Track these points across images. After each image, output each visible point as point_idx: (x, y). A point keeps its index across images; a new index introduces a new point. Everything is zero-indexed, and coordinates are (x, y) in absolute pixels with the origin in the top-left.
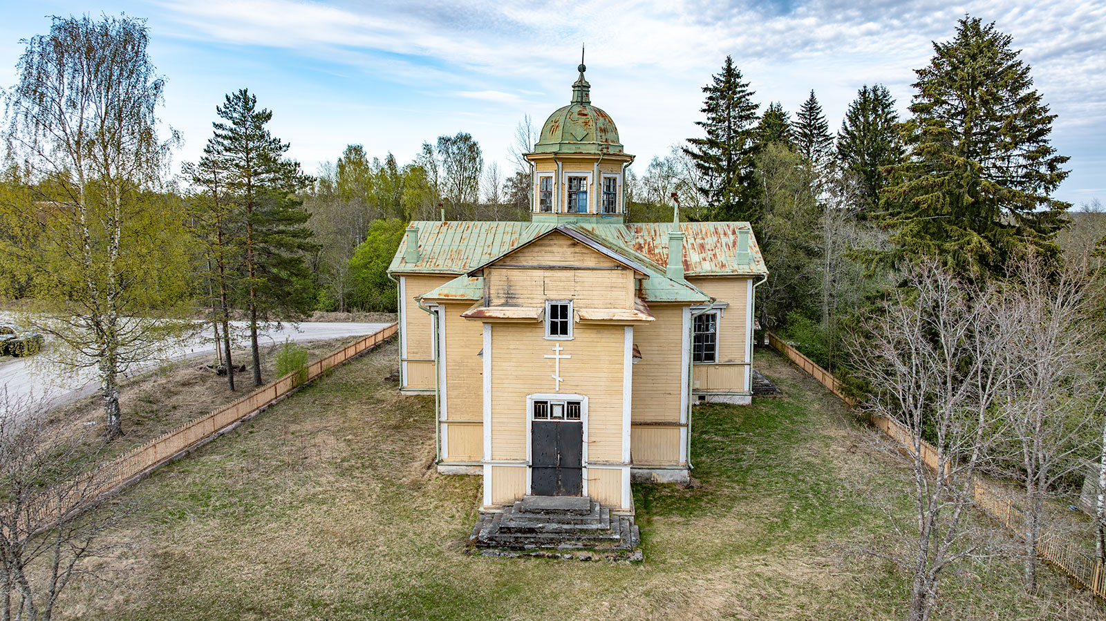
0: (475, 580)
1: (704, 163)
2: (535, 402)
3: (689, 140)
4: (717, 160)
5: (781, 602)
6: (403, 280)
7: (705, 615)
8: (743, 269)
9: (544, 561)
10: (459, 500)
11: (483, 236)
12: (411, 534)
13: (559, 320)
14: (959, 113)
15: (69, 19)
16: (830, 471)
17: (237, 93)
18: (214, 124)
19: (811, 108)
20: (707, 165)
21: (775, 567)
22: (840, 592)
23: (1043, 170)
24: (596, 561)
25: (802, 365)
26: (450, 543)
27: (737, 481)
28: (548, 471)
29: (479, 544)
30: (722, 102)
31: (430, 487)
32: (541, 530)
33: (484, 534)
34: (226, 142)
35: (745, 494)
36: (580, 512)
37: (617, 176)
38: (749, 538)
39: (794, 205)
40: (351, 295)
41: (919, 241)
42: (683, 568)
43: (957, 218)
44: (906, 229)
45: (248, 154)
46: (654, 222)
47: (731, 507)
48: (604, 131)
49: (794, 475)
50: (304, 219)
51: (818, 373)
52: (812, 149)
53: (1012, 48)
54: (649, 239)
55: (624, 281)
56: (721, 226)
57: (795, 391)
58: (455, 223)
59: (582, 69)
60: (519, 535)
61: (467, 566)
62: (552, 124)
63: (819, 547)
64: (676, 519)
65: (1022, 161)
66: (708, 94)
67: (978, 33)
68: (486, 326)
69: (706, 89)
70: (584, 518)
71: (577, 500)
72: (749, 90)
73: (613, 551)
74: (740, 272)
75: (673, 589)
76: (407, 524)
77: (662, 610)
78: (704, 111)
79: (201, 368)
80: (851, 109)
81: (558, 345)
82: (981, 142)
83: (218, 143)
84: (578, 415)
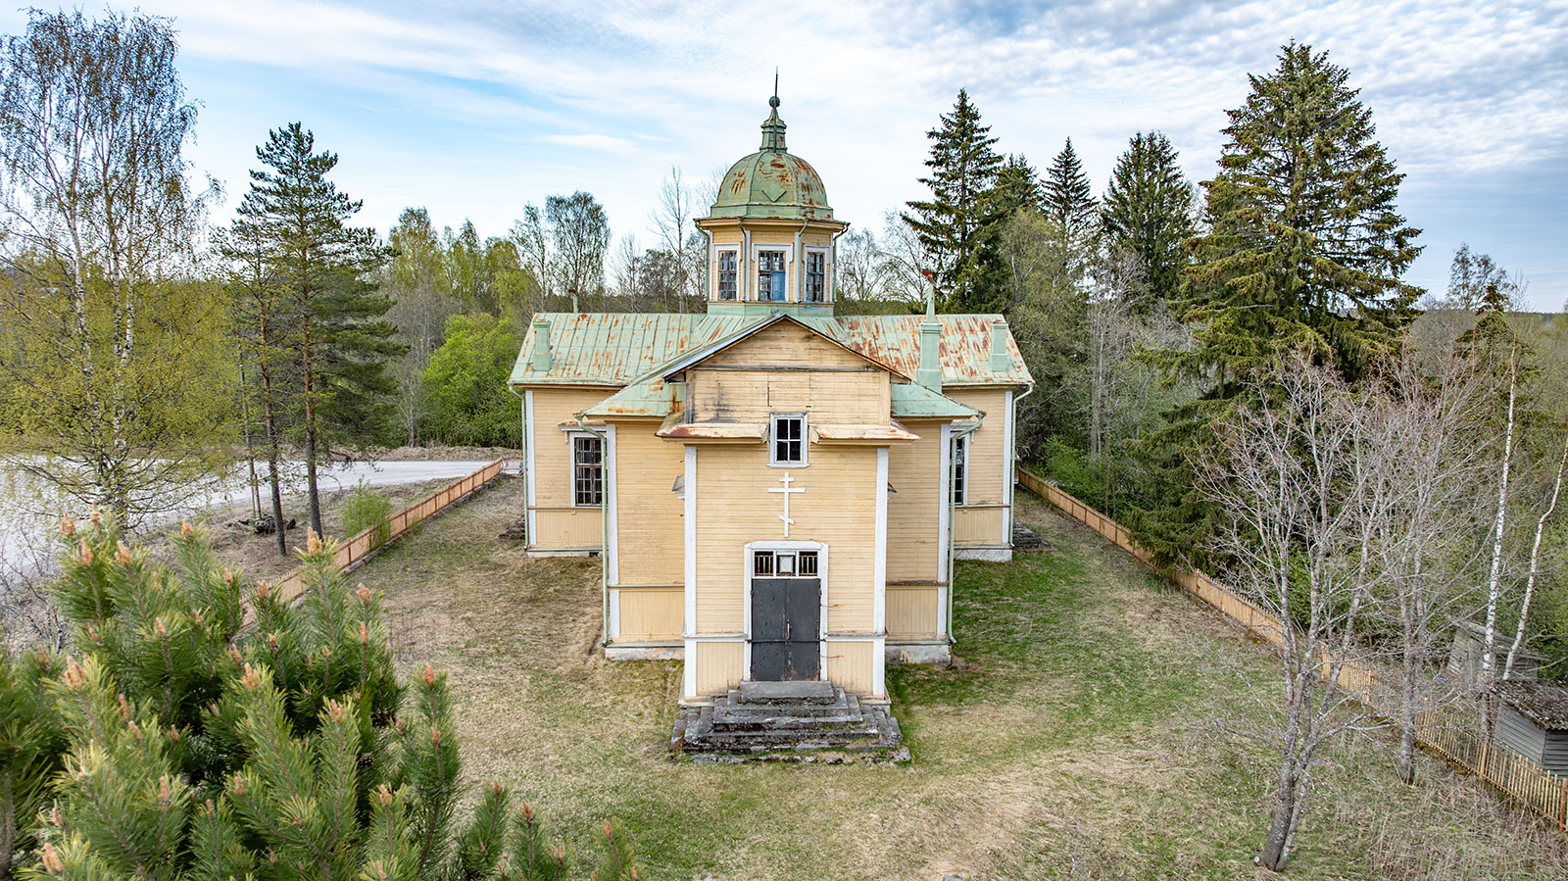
0: (691, 793)
1: (931, 236)
2: (756, 553)
3: (910, 204)
4: (949, 231)
5: (1100, 806)
6: (529, 395)
7: (1007, 825)
8: (1000, 378)
9: (778, 767)
10: (644, 693)
11: (639, 334)
12: (588, 739)
13: (789, 439)
14: (1284, 169)
15: (56, 14)
16: (1131, 643)
17: (286, 129)
18: (252, 172)
19: (1067, 162)
20: (933, 237)
21: (1084, 764)
22: (1173, 792)
23: (1389, 245)
24: (850, 764)
25: (1069, 510)
26: (645, 749)
27: (1013, 659)
28: (774, 647)
29: (688, 748)
30: (953, 152)
31: (599, 678)
32: (770, 726)
33: (691, 734)
34: (272, 200)
35: (1026, 674)
36: (821, 701)
37: (825, 251)
38: (1043, 730)
39: (1053, 295)
40: (425, 422)
41: (1236, 337)
42: (965, 768)
43: (1282, 307)
44: (1219, 322)
45: (301, 216)
46: (875, 314)
47: (1012, 692)
48: (807, 188)
49: (1087, 650)
50: (381, 310)
51: (1094, 519)
52: (1068, 218)
53: (1350, 85)
54: (869, 338)
55: (877, 386)
56: (966, 319)
57: (1065, 543)
58: (597, 316)
59: (775, 103)
60: (741, 733)
61: (676, 776)
62: (734, 178)
63: (1136, 738)
64: (942, 708)
65: (1365, 234)
66: (935, 141)
67: (1306, 65)
68: (689, 449)
69: (931, 134)
70: (827, 707)
71: (815, 685)
72: (989, 136)
73: (870, 750)
74: (997, 381)
75: (959, 794)
76: (578, 725)
77: (951, 822)
78: (929, 163)
79: (230, 525)
80: (1121, 164)
81: (787, 474)
82: (1311, 208)
83: (259, 200)
84: (814, 569)
